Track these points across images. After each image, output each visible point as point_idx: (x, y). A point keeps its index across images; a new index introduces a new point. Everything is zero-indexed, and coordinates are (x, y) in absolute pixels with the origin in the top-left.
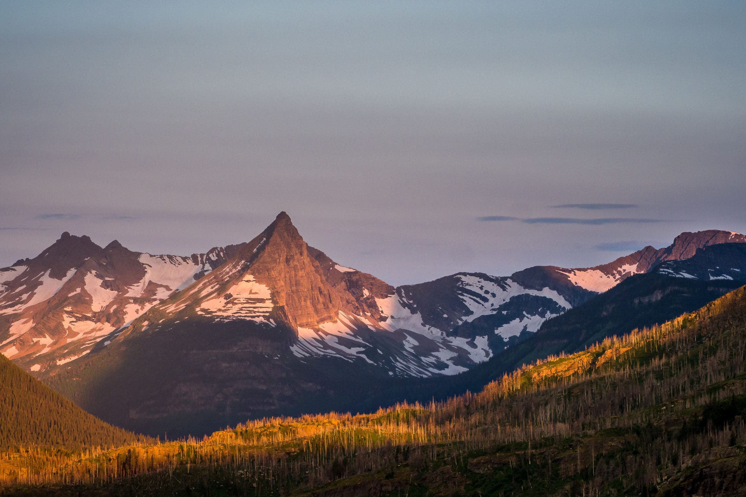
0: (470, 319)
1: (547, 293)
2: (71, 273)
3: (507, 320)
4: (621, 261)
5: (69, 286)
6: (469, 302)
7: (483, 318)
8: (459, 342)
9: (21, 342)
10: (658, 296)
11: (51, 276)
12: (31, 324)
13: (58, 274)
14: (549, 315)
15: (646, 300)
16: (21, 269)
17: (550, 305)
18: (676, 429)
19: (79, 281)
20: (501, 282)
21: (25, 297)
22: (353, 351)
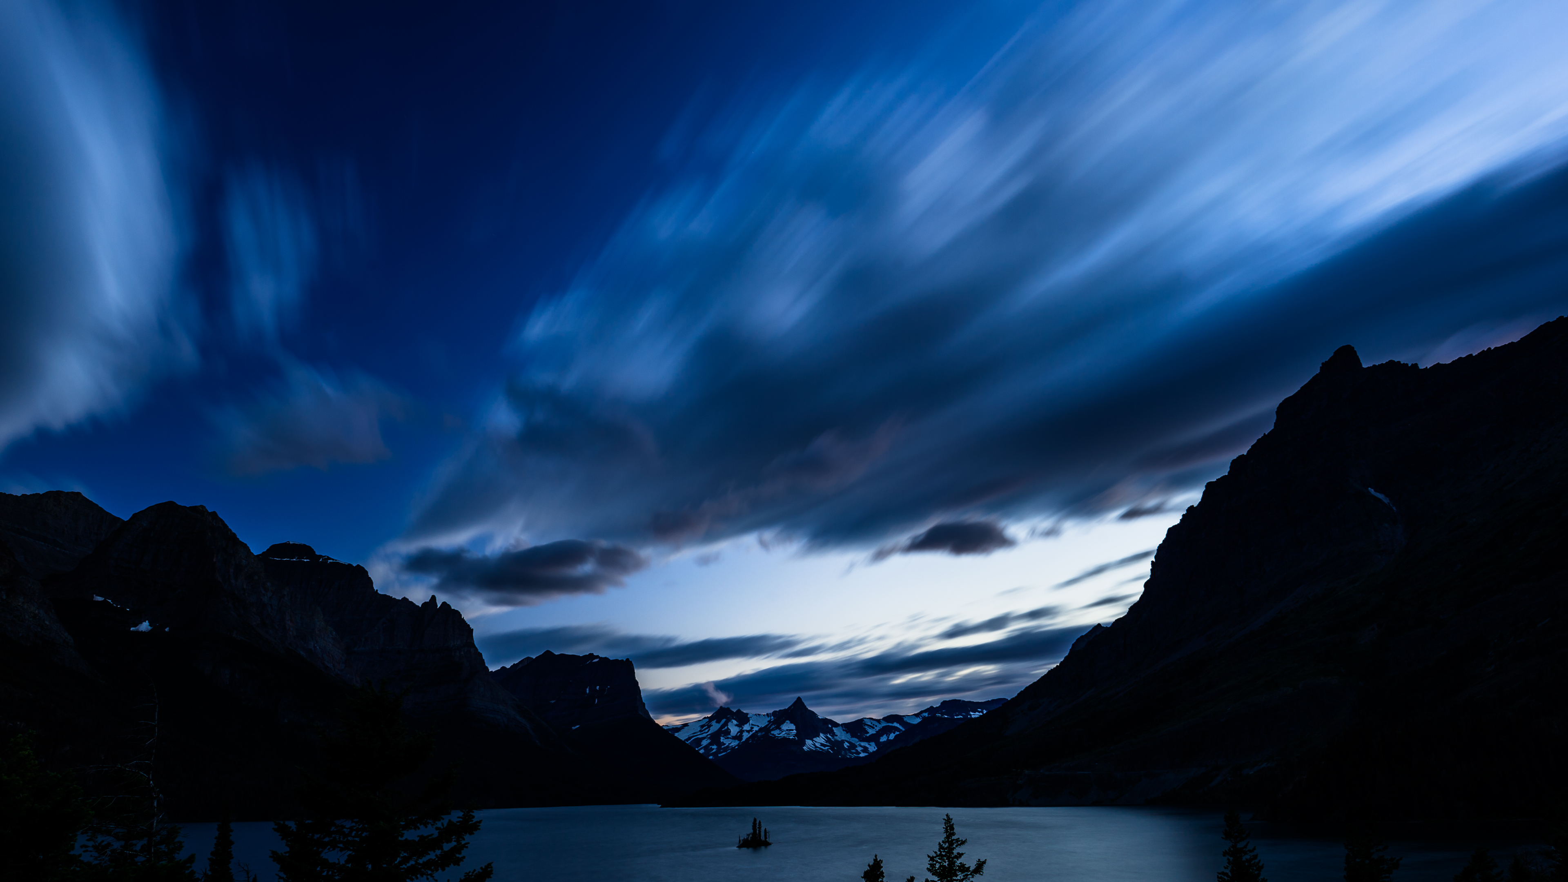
0: (868, 735)
1: (896, 724)
2: (724, 721)
3: (882, 735)
4: (922, 712)
5: (723, 726)
6: (867, 729)
8: (865, 744)
11: (716, 722)
12: (709, 741)
14: (897, 733)
17: (896, 729)
21: (707, 731)
22: (827, 748)
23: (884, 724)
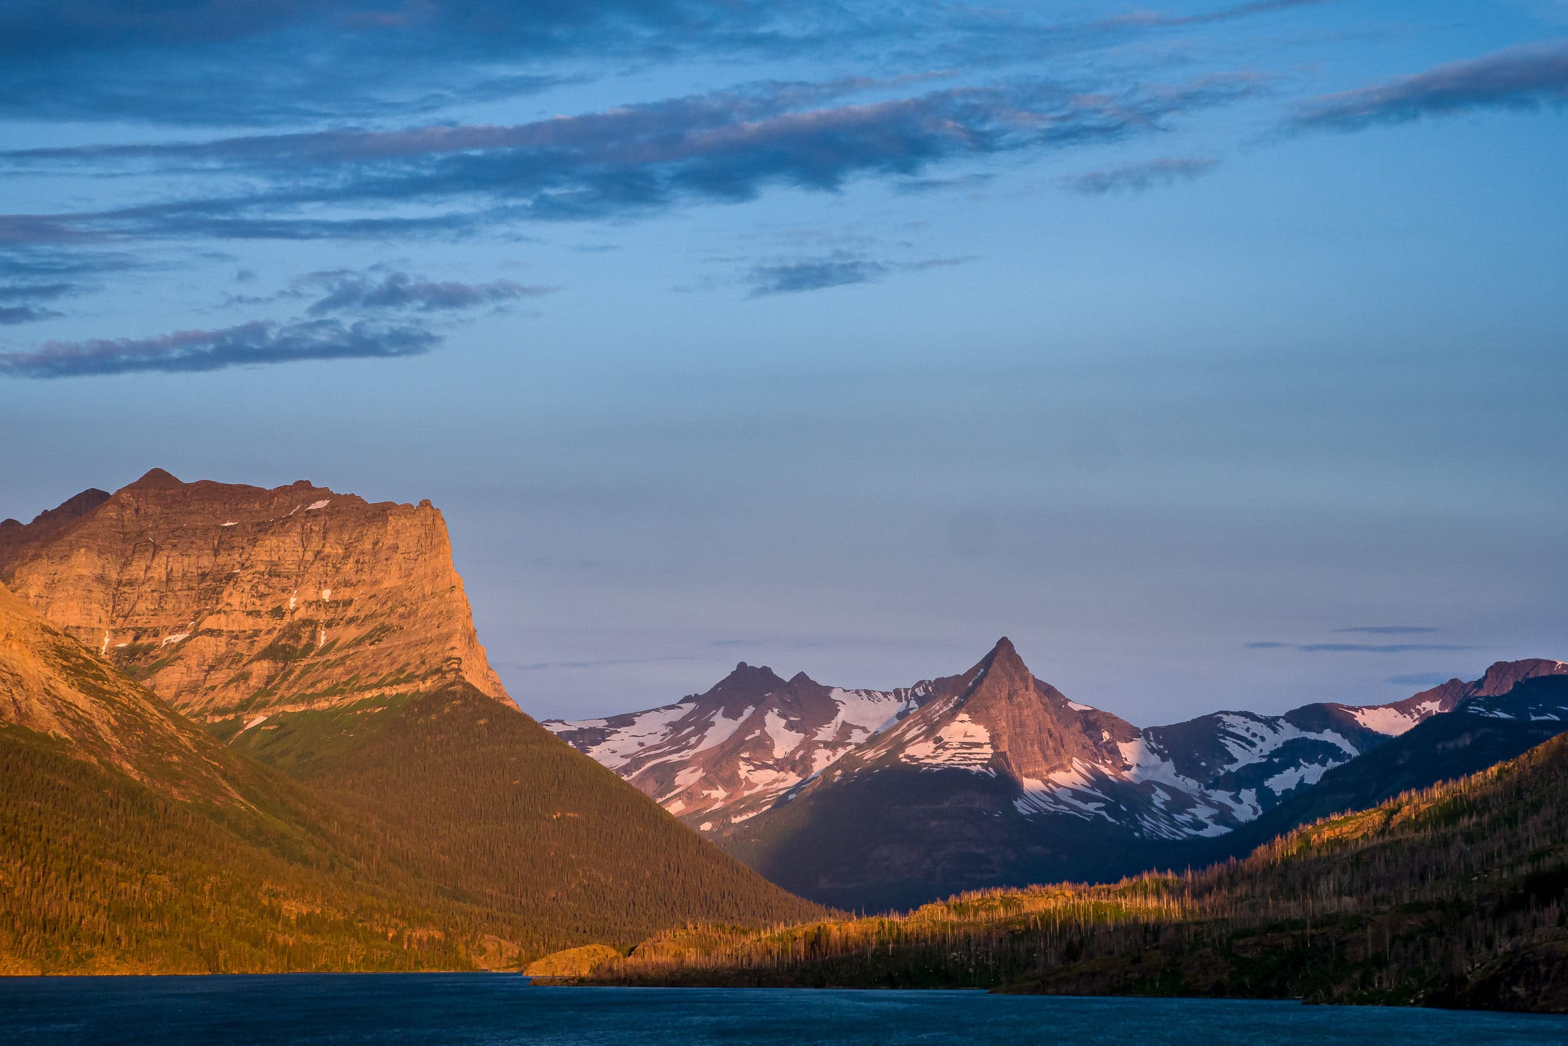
0: (1233, 768)
1: (1329, 736)
2: (749, 711)
3: (1280, 769)
4: (1420, 697)
5: (747, 728)
6: (1232, 747)
7: (1250, 766)
8: (1221, 796)
9: (689, 795)
10: (1466, 740)
11: (724, 715)
12: (700, 774)
13: (732, 713)
14: (1331, 764)
15: (1451, 745)
16: (689, 707)
17: (1332, 751)
18: (1490, 905)
19: (758, 721)
20: (1271, 723)
21: (693, 740)
22: (1091, 807)
23: (1289, 732)
